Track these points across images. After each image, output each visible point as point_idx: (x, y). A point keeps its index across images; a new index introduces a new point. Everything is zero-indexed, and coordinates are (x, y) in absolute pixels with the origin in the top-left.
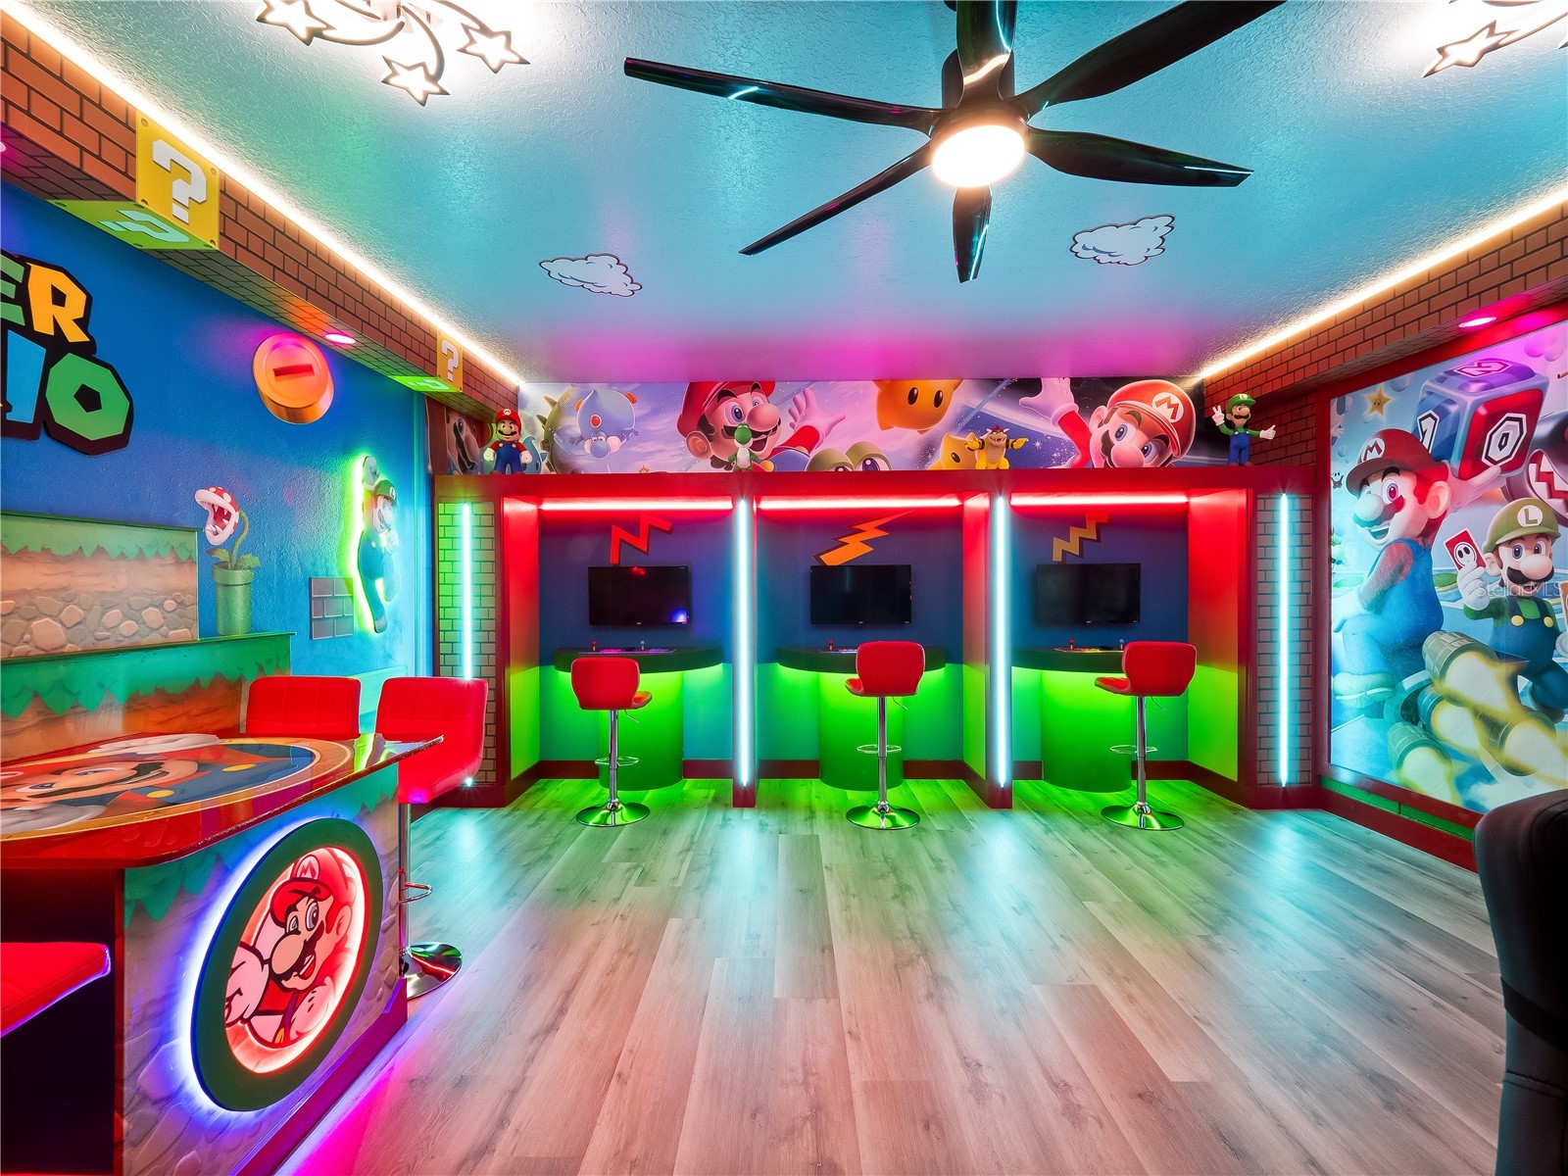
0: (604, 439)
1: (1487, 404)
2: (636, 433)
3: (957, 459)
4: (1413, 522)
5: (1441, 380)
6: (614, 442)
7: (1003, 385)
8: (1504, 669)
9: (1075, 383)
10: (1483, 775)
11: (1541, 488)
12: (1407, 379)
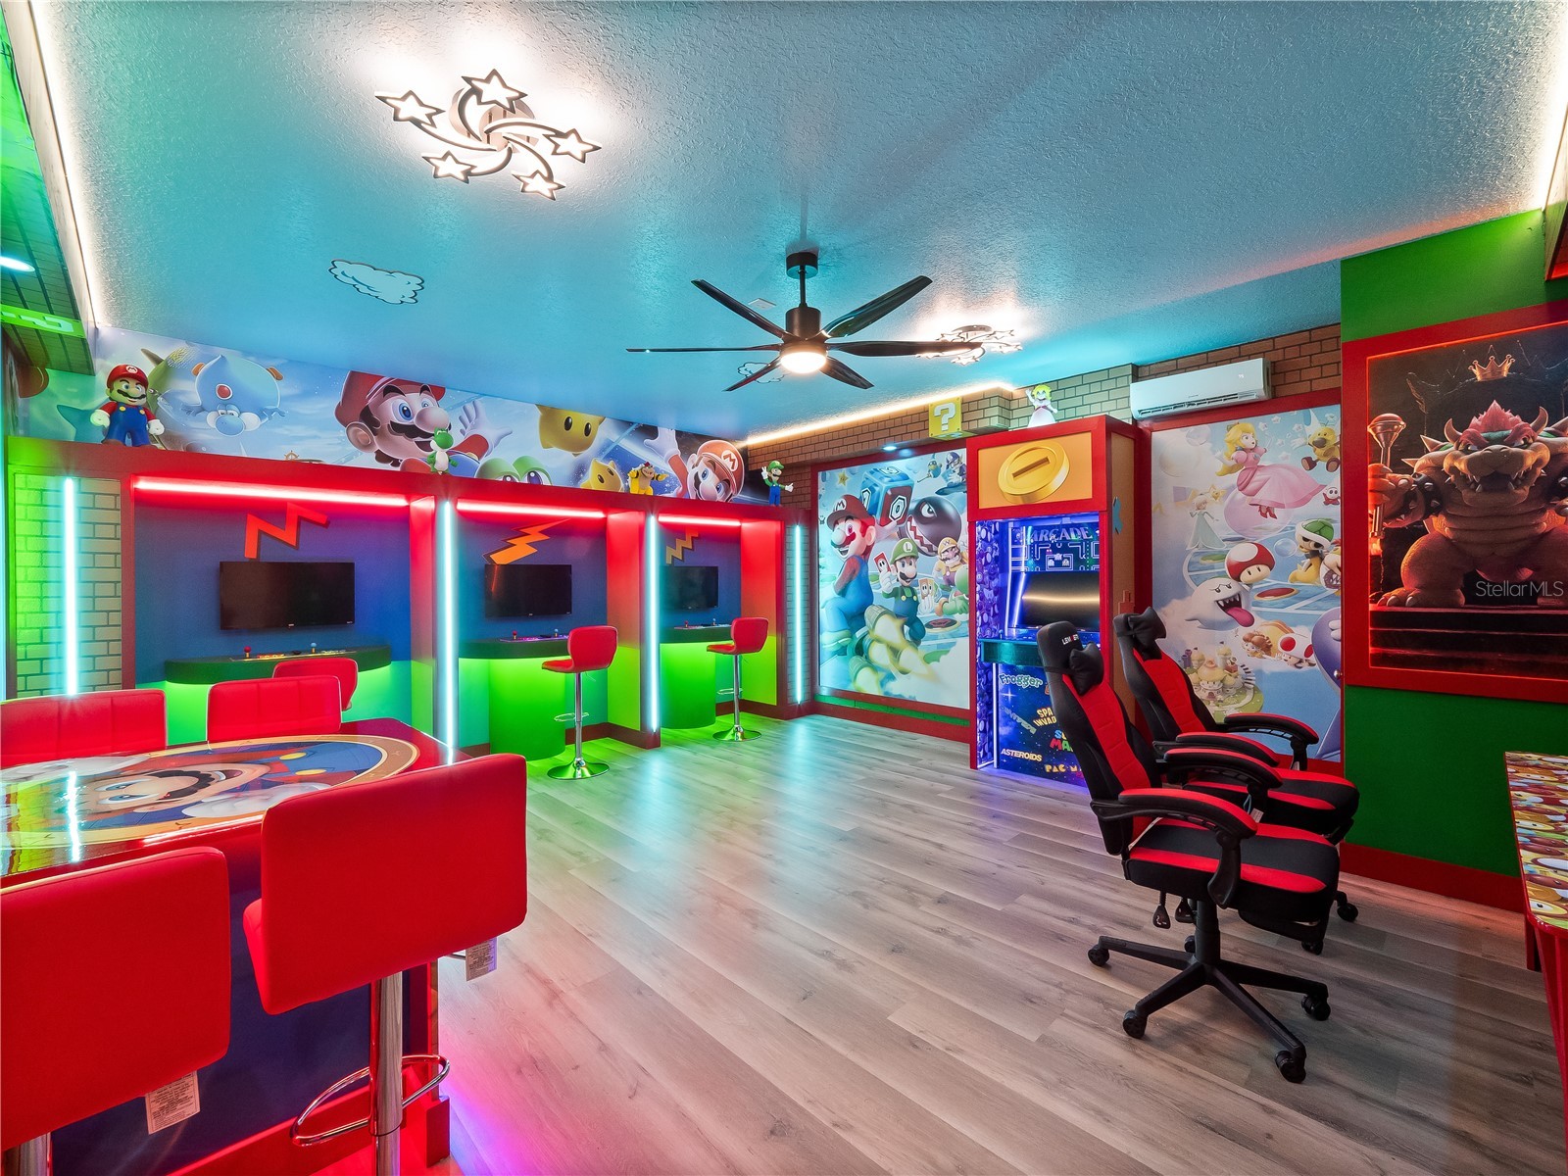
0: (236, 414)
1: (892, 489)
2: (282, 414)
3: (602, 480)
4: (860, 546)
5: (872, 473)
6: (251, 419)
7: (633, 428)
8: (899, 622)
9: (679, 434)
10: (891, 677)
11: (912, 533)
12: (857, 468)
